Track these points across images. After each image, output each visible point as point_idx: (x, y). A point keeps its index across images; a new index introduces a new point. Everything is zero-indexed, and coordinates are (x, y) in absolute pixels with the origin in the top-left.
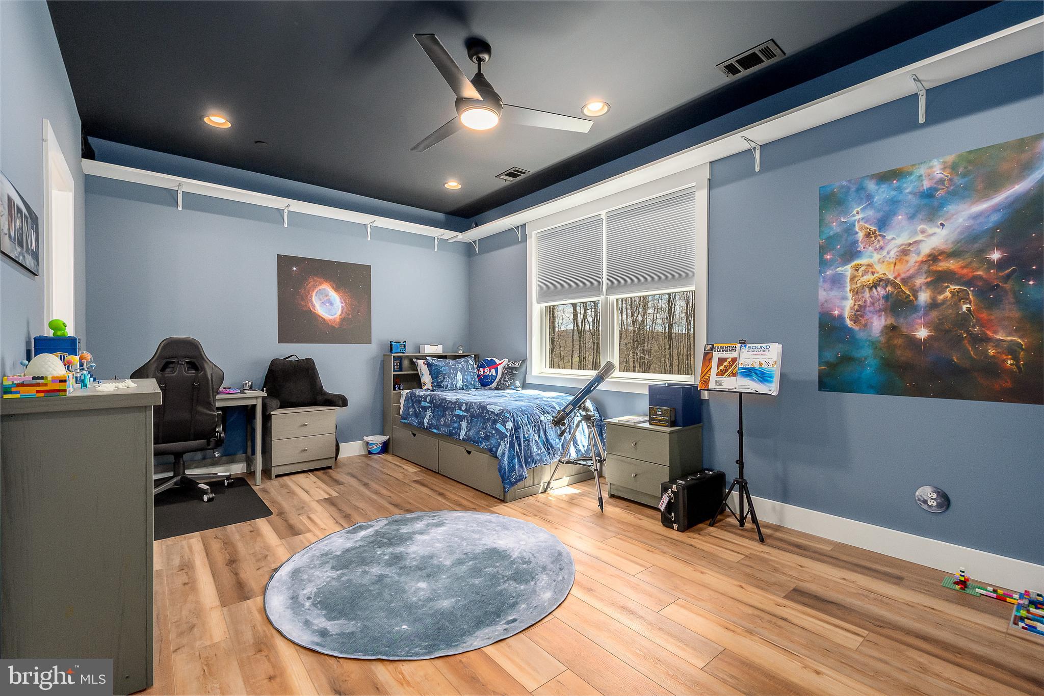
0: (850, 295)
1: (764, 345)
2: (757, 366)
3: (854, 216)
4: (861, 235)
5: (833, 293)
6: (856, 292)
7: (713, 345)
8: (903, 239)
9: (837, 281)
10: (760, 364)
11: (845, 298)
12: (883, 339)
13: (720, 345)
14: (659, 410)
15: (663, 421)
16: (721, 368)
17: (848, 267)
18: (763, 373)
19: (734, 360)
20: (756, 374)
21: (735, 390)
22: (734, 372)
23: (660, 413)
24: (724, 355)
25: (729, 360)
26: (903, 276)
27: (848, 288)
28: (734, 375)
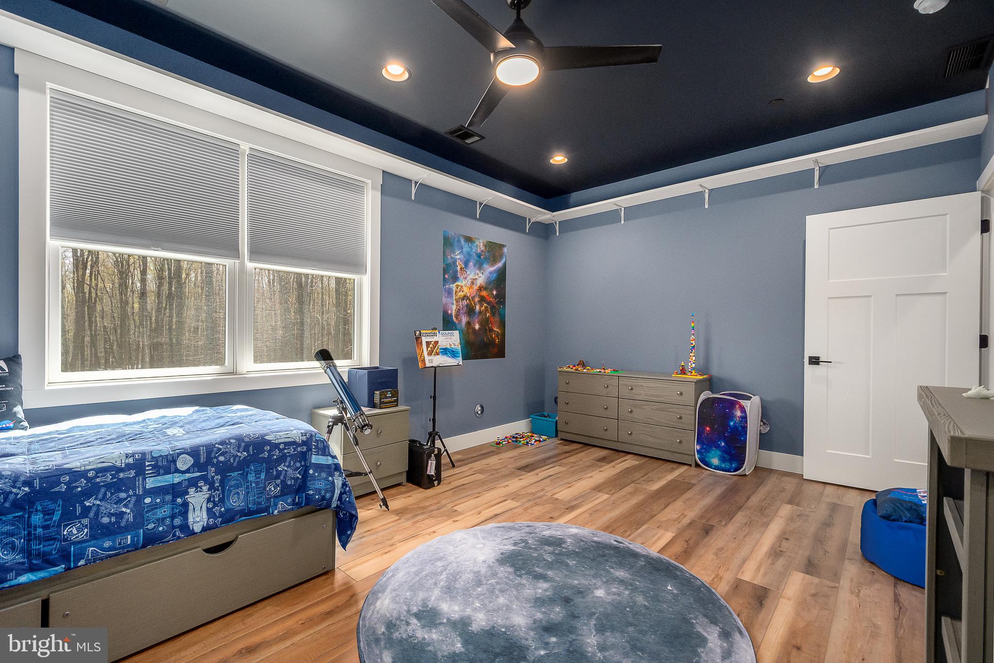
0: (455, 302)
1: (450, 332)
2: (448, 347)
3: (456, 255)
4: (459, 268)
5: (449, 300)
6: (457, 301)
7: (420, 332)
8: (471, 276)
9: (449, 292)
10: (450, 345)
11: (453, 304)
12: (466, 329)
13: (425, 332)
14: (389, 393)
15: (392, 402)
16: (429, 349)
17: (454, 285)
18: (453, 351)
19: (437, 342)
20: (449, 352)
21: (441, 365)
22: (438, 352)
23: (390, 395)
24: (429, 339)
25: (432, 343)
26: (472, 295)
27: (454, 298)
28: (438, 354)
